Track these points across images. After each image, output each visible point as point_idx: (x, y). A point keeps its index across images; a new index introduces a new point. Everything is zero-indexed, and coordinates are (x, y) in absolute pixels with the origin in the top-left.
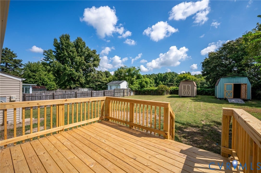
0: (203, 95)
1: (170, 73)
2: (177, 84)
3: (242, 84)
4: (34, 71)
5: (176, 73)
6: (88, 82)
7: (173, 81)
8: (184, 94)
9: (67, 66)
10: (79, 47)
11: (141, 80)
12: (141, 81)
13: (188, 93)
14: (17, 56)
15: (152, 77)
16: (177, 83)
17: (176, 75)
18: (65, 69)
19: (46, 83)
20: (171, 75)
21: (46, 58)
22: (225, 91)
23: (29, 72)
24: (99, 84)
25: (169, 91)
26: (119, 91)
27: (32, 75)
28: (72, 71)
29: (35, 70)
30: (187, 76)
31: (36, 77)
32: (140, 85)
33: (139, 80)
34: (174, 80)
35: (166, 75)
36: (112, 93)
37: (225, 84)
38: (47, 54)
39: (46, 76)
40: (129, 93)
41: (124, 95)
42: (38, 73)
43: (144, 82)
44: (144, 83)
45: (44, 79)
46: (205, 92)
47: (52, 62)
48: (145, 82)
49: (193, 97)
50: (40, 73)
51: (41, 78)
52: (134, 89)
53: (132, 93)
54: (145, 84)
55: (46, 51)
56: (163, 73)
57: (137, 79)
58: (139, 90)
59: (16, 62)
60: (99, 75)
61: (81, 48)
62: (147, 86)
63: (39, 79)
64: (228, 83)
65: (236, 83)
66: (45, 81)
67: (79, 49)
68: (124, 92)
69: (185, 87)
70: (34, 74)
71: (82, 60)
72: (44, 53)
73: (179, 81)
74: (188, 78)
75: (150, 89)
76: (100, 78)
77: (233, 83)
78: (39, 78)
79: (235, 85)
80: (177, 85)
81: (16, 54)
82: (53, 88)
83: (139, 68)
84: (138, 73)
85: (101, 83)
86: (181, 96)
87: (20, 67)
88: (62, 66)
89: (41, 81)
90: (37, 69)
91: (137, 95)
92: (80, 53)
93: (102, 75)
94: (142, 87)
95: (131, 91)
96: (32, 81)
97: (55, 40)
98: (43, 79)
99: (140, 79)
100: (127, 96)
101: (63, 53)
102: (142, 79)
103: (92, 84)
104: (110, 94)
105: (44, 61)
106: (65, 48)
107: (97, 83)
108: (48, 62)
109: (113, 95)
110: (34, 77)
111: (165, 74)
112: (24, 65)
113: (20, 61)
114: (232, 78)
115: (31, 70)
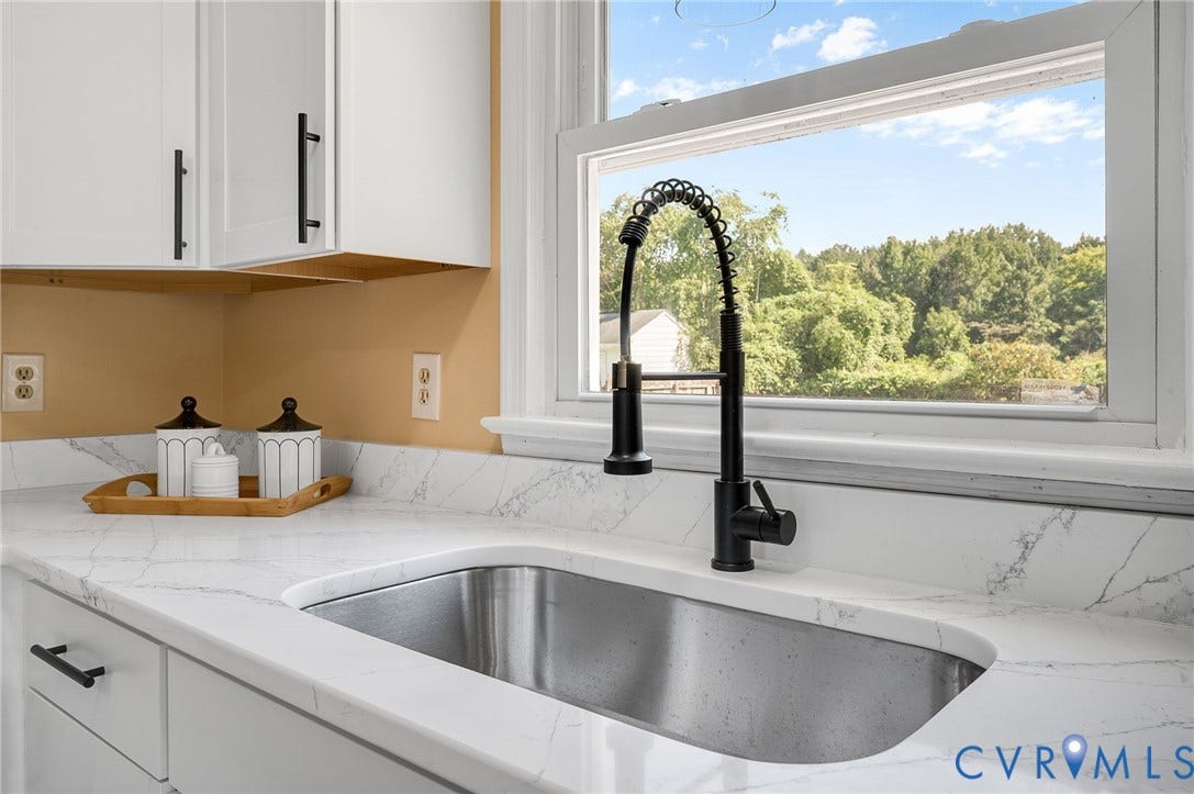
1: (991, 237)
2: (1059, 333)
5: (1041, 236)
7: (1025, 307)
11: (801, 304)
12: (796, 314)
16: (1060, 320)
17: (1045, 251)
20: (1003, 249)
32: (800, 349)
33: (781, 305)
34: (1030, 299)
35: (955, 258)
43: (835, 320)
44: (830, 327)
48: (844, 318)
54: (849, 334)
56: (923, 239)
57: (763, 294)
62: (862, 358)
73: (1078, 308)
80: (1063, 339)
84: (771, 245)
94: (821, 359)
99: (789, 298)
102: (804, 295)
111: (943, 251)
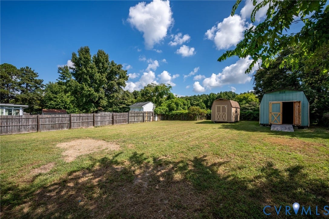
0: (250, 121)
3: (295, 102)
4: (56, 93)
5: (234, 93)
6: (110, 105)
8: (218, 119)
9: (84, 85)
10: (100, 61)
13: (224, 117)
14: (38, 76)
15: (201, 99)
18: (82, 89)
19: (68, 107)
21: (62, 76)
22: (270, 114)
23: (50, 94)
24: (123, 107)
25: (205, 115)
26: (136, 115)
27: (53, 97)
28: (90, 91)
29: (57, 91)
30: (248, 97)
31: (57, 99)
32: (169, 108)
33: (169, 101)
36: (125, 118)
37: (269, 103)
38: (62, 71)
39: (69, 98)
40: (152, 117)
41: (143, 119)
42: (60, 95)
44: (173, 104)
45: (67, 101)
46: (253, 116)
47: (69, 81)
48: (175, 103)
49: (230, 123)
50: (62, 95)
51: (64, 100)
52: (159, 113)
53: (157, 118)
54: (175, 105)
55: (61, 68)
56: (216, 93)
58: (167, 113)
59: (37, 82)
60: (124, 96)
61: (103, 64)
62: (177, 109)
63: (61, 102)
64: (274, 101)
65: (286, 100)
66: (68, 104)
67: (101, 65)
68: (143, 116)
69: (219, 108)
70: (55, 96)
71: (103, 78)
72: (59, 70)
74: (250, 99)
75: (179, 113)
76: (125, 100)
77: (282, 101)
78: (61, 100)
79: (284, 104)
81: (37, 73)
82: (77, 112)
83: (169, 86)
84: (169, 92)
85: (126, 105)
86: (215, 122)
87: (41, 88)
88: (79, 85)
89: (63, 104)
90: (59, 90)
91: (164, 120)
92: (102, 69)
93: (128, 96)
94: (171, 109)
95: (155, 115)
96: (52, 104)
97: (74, 55)
98: (65, 102)
99: (171, 99)
100: (149, 122)
101: (81, 70)
103: (115, 107)
104: (123, 118)
105: (60, 80)
106: (83, 64)
107: (121, 106)
108: (65, 81)
109: (127, 120)
110: (55, 99)
111: (219, 95)
112: (45, 86)
113: (41, 81)
114: (280, 93)
115: (51, 91)
